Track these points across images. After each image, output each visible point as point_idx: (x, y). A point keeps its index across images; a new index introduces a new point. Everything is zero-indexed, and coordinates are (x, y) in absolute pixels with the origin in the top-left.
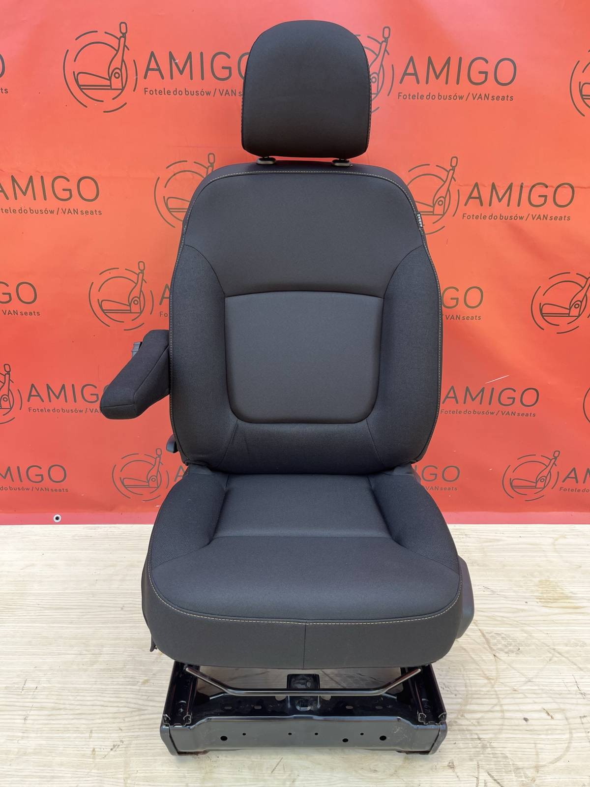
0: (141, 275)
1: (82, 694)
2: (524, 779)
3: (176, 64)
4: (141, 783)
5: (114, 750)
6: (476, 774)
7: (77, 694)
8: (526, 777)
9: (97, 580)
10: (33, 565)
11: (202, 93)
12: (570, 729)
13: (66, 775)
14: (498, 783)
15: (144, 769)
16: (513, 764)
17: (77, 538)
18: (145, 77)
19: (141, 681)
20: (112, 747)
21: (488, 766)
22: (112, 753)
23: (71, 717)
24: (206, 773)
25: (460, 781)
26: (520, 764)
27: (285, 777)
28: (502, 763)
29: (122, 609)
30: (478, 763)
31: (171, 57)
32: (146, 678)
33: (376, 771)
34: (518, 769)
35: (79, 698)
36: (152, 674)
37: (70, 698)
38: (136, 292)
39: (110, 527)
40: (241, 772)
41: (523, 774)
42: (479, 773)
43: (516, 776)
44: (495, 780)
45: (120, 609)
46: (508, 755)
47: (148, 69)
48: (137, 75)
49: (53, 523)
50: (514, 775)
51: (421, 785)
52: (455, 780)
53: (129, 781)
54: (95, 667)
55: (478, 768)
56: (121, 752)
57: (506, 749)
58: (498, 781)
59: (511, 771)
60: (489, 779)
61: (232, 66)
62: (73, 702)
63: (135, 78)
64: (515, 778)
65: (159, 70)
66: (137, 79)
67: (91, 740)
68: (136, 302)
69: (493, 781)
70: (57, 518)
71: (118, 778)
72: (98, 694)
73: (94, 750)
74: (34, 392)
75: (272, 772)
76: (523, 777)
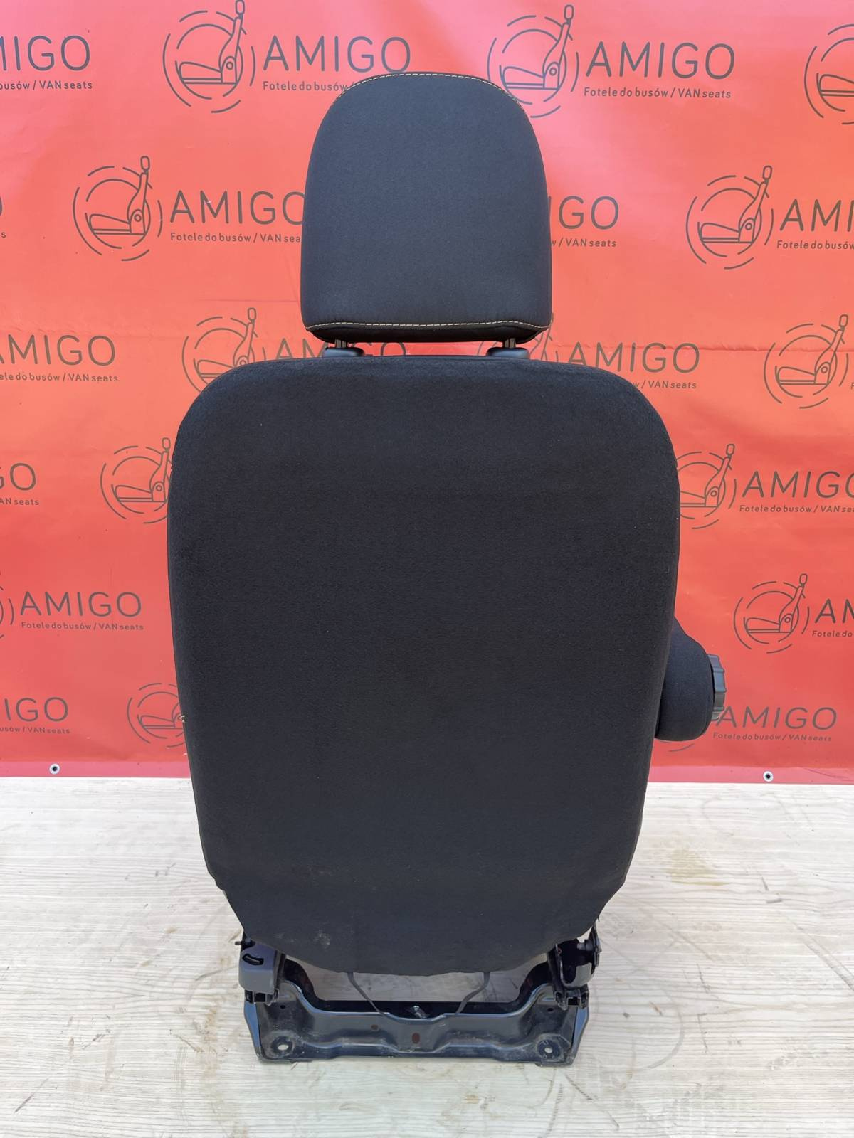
0: (165, 454)
1: (65, 976)
2: (611, 1085)
3: (209, 205)
4: (126, 1078)
5: (98, 1039)
6: (551, 1077)
7: (58, 976)
8: (614, 1083)
9: (97, 844)
10: (18, 825)
11: (240, 239)
12: (682, 1028)
13: (34, 1067)
14: (578, 1088)
15: (132, 1062)
16: (601, 1067)
17: (78, 793)
18: (172, 221)
19: (141, 962)
20: (95, 1037)
22: (95, 1043)
23: (48, 1002)
24: (210, 1068)
25: (529, 1084)
26: (610, 1067)
28: (586, 1065)
29: (126, 878)
31: (203, 197)
32: (147, 960)
34: (606, 1072)
35: (60, 981)
36: (155, 954)
37: (49, 980)
38: (159, 477)
39: (123, 781)
40: (254, 1068)
41: (610, 1079)
42: (554, 1076)
43: (601, 1081)
44: (574, 1085)
45: (123, 879)
46: (596, 1057)
47: (175, 211)
48: (162, 218)
49: (49, 775)
50: (599, 1079)
51: (478, 1087)
52: (523, 1083)
53: (111, 1076)
54: (84, 945)
56: (106, 1043)
58: (578, 1086)
59: (596, 1075)
60: (566, 1083)
61: (276, 208)
62: (51, 985)
63: (160, 221)
64: (600, 1084)
65: (188, 212)
66: (162, 222)
67: (70, 1028)
68: (159, 488)
69: (571, 1086)
70: (55, 769)
71: (99, 1072)
72: (85, 977)
73: (72, 1040)
74: (29, 603)
76: (611, 1082)
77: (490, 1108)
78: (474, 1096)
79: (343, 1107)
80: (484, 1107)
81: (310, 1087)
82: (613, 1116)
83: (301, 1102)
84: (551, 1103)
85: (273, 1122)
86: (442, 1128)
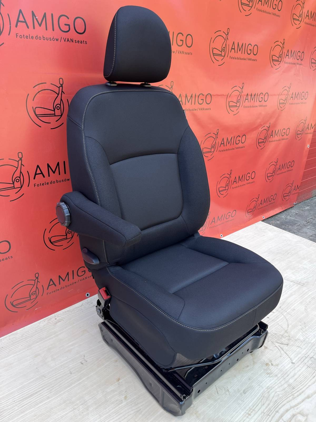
0: (20, 161)
3: (36, 19)
6: (274, 345)
8: (287, 337)
11: (53, 39)
12: (281, 313)
14: (282, 344)
16: (280, 335)
18: (16, 26)
19: (123, 399)
21: (274, 340)
24: (196, 414)
27: (224, 392)
28: (277, 337)
29: (71, 373)
30: (271, 341)
31: (33, 14)
32: (124, 396)
33: (248, 366)
34: (282, 336)
36: (124, 392)
38: (17, 174)
40: (208, 402)
41: (285, 336)
42: (275, 344)
43: (284, 338)
44: (281, 344)
45: (70, 374)
46: (276, 333)
47: (18, 21)
48: (10, 24)
50: (283, 338)
51: (265, 360)
52: (271, 352)
55: (273, 343)
57: (273, 331)
58: (282, 343)
59: (281, 338)
60: (279, 344)
61: (70, 24)
63: (9, 26)
64: (285, 339)
65: (25, 22)
66: (10, 27)
68: (18, 181)
75: (218, 393)
77: (274, 364)
78: (267, 364)
79: (245, 392)
80: (272, 365)
81: (229, 394)
82: (297, 345)
83: (233, 401)
84: (282, 352)
85: (234, 413)
86: (271, 378)
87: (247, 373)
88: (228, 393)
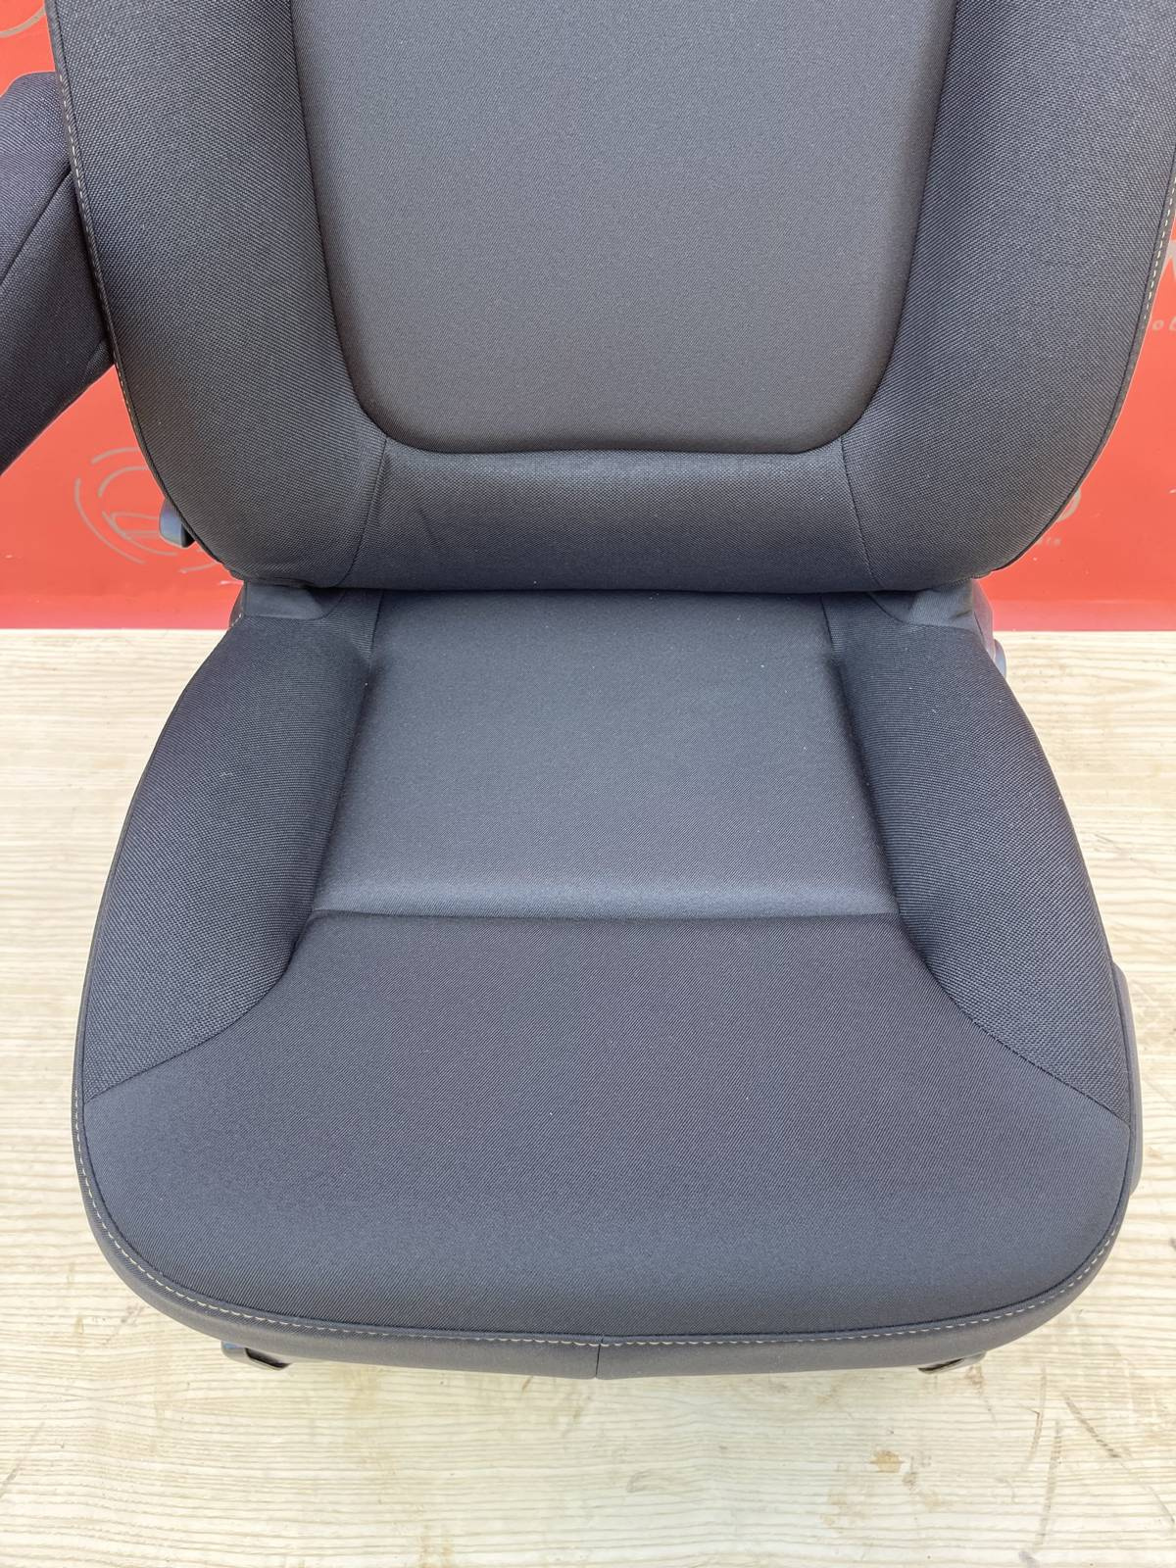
1: (45, 1157)
2: (1154, 1420)
4: (198, 1418)
5: (130, 1321)
6: (1037, 1403)
7: (32, 1156)
8: (1162, 1414)
9: (74, 809)
13: (12, 1394)
14: (1091, 1430)
15: (205, 1377)
16: (1133, 1377)
17: (16, 672)
20: (123, 1314)
21: (1068, 1381)
22: (125, 1330)
23: (21, 1224)
24: (361, 1390)
25: (995, 1421)
26: (1149, 1374)
27: (555, 1403)
28: (1104, 1372)
30: (1043, 1370)
33: (785, 1387)
34: (1143, 1388)
35: (38, 1168)
37: (17, 1167)
39: (106, 639)
40: (448, 1386)
41: (1153, 1406)
42: (1043, 1399)
43: (1135, 1411)
44: (1083, 1421)
46: (1122, 1350)
50: (1130, 1406)
51: (896, 1432)
52: (982, 1418)
53: (168, 1414)
55: (1043, 1385)
56: (148, 1328)
57: (1117, 1332)
58: (1092, 1424)
59: (1124, 1396)
60: (1068, 1418)
62: (23, 1180)
64: (1132, 1418)
67: (73, 1292)
69: (1077, 1423)
71: (141, 1405)
73: (79, 1324)
75: (524, 1387)
76: (1154, 1414)
77: (923, 1485)
78: (889, 1454)
79: (637, 1482)
80: (910, 1480)
81: (565, 1434)
82: (1163, 1498)
83: (548, 1472)
84: (1040, 1466)
85: (498, 1525)
86: (834, 1534)
87: (744, 1415)
88: (568, 1424)
